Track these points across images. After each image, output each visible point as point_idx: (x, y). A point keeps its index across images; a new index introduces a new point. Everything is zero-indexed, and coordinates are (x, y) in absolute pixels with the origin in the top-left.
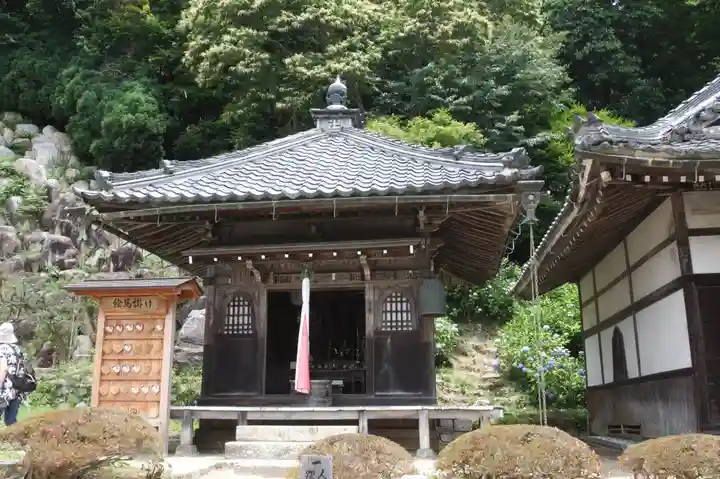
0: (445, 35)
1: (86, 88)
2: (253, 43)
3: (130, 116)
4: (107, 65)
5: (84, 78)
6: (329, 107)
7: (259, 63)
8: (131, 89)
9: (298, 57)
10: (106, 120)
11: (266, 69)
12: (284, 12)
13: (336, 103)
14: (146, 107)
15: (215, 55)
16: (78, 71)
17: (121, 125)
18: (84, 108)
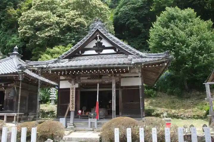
0: (73, 25)
1: (3, 36)
2: (29, 29)
3: (12, 43)
4: (8, 31)
5: (3, 34)
6: (13, 52)
7: (31, 34)
8: (13, 36)
9: (38, 32)
10: (7, 45)
11: (32, 35)
12: (36, 21)
13: (15, 51)
14: (17, 41)
15: (21, 32)
16: (2, 32)
17: (10, 46)
18: (3, 42)
